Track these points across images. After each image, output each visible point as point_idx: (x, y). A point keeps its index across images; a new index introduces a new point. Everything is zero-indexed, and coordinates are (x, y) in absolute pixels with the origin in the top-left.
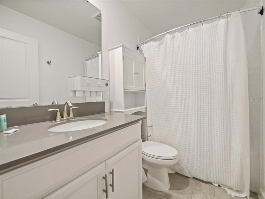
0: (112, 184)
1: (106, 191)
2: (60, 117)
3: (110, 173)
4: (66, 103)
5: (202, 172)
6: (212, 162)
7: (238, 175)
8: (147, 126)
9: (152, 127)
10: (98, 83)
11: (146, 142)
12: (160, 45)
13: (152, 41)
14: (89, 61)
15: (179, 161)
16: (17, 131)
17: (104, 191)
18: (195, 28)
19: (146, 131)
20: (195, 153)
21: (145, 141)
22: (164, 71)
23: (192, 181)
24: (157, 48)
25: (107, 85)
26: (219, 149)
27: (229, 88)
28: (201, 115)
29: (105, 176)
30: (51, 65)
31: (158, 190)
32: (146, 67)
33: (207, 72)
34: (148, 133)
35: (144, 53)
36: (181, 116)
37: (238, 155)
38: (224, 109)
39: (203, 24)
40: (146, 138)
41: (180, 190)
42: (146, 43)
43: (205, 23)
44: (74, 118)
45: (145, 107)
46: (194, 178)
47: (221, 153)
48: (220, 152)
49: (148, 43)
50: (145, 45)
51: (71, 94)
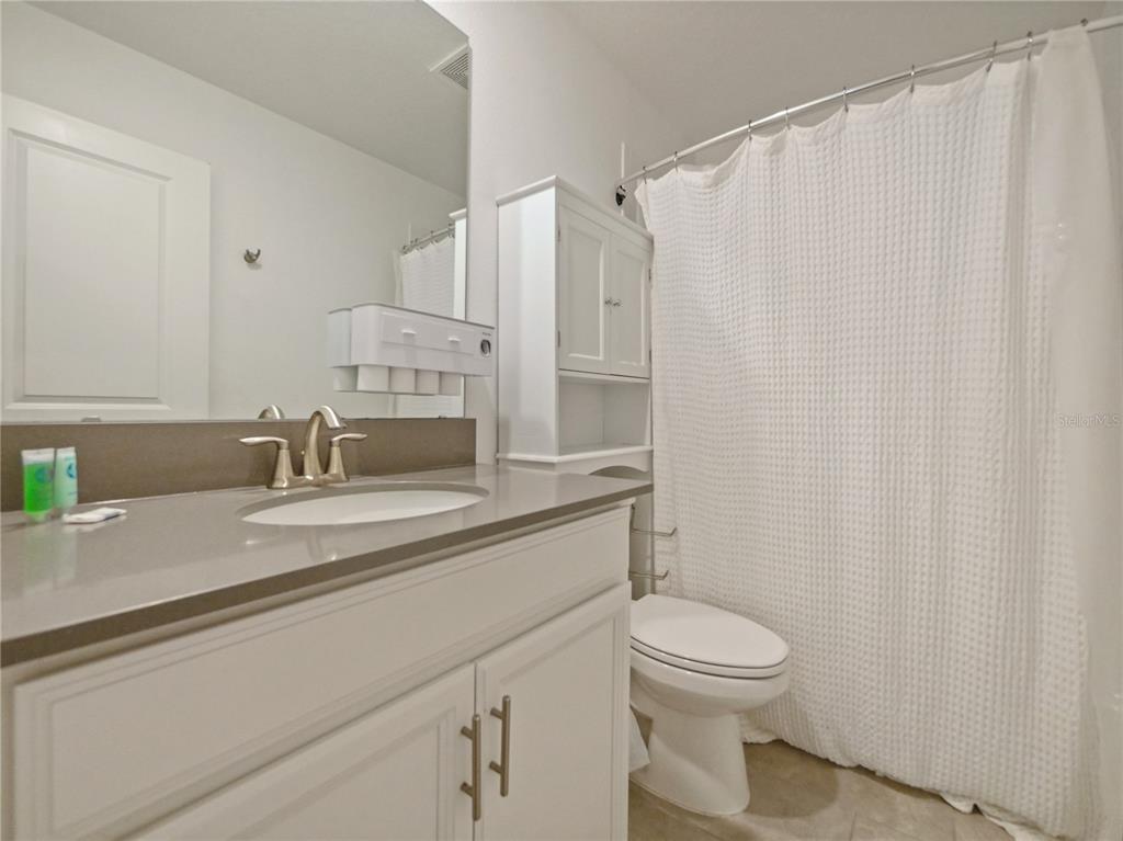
0: (499, 762)
1: (471, 790)
2: (291, 473)
3: (494, 713)
4: (318, 413)
5: (898, 741)
6: (947, 702)
7: (1067, 765)
8: (653, 533)
9: (673, 537)
10: (451, 339)
11: (649, 597)
12: (717, 182)
13: (682, 166)
14: (415, 253)
15: (793, 692)
16: (117, 516)
17: (464, 787)
18: (876, 106)
19: (649, 553)
20: (867, 657)
21: (644, 595)
22: (735, 293)
23: (848, 783)
24: (704, 197)
25: (485, 346)
26: (980, 643)
27: (1029, 373)
28: (895, 490)
29: (470, 726)
30: (259, 267)
31: (699, 809)
32: (654, 277)
33: (931, 296)
34: (657, 562)
35: (645, 216)
36: (805, 492)
37: (1072, 672)
38: (1006, 462)
39: (916, 87)
40: (648, 581)
41: (795, 816)
42: (658, 174)
43: (923, 84)
44: (348, 479)
45: (647, 448)
46: (860, 769)
47: (987, 663)
48: (982, 656)
49: (666, 176)
50: (653, 184)
51: (338, 382)
